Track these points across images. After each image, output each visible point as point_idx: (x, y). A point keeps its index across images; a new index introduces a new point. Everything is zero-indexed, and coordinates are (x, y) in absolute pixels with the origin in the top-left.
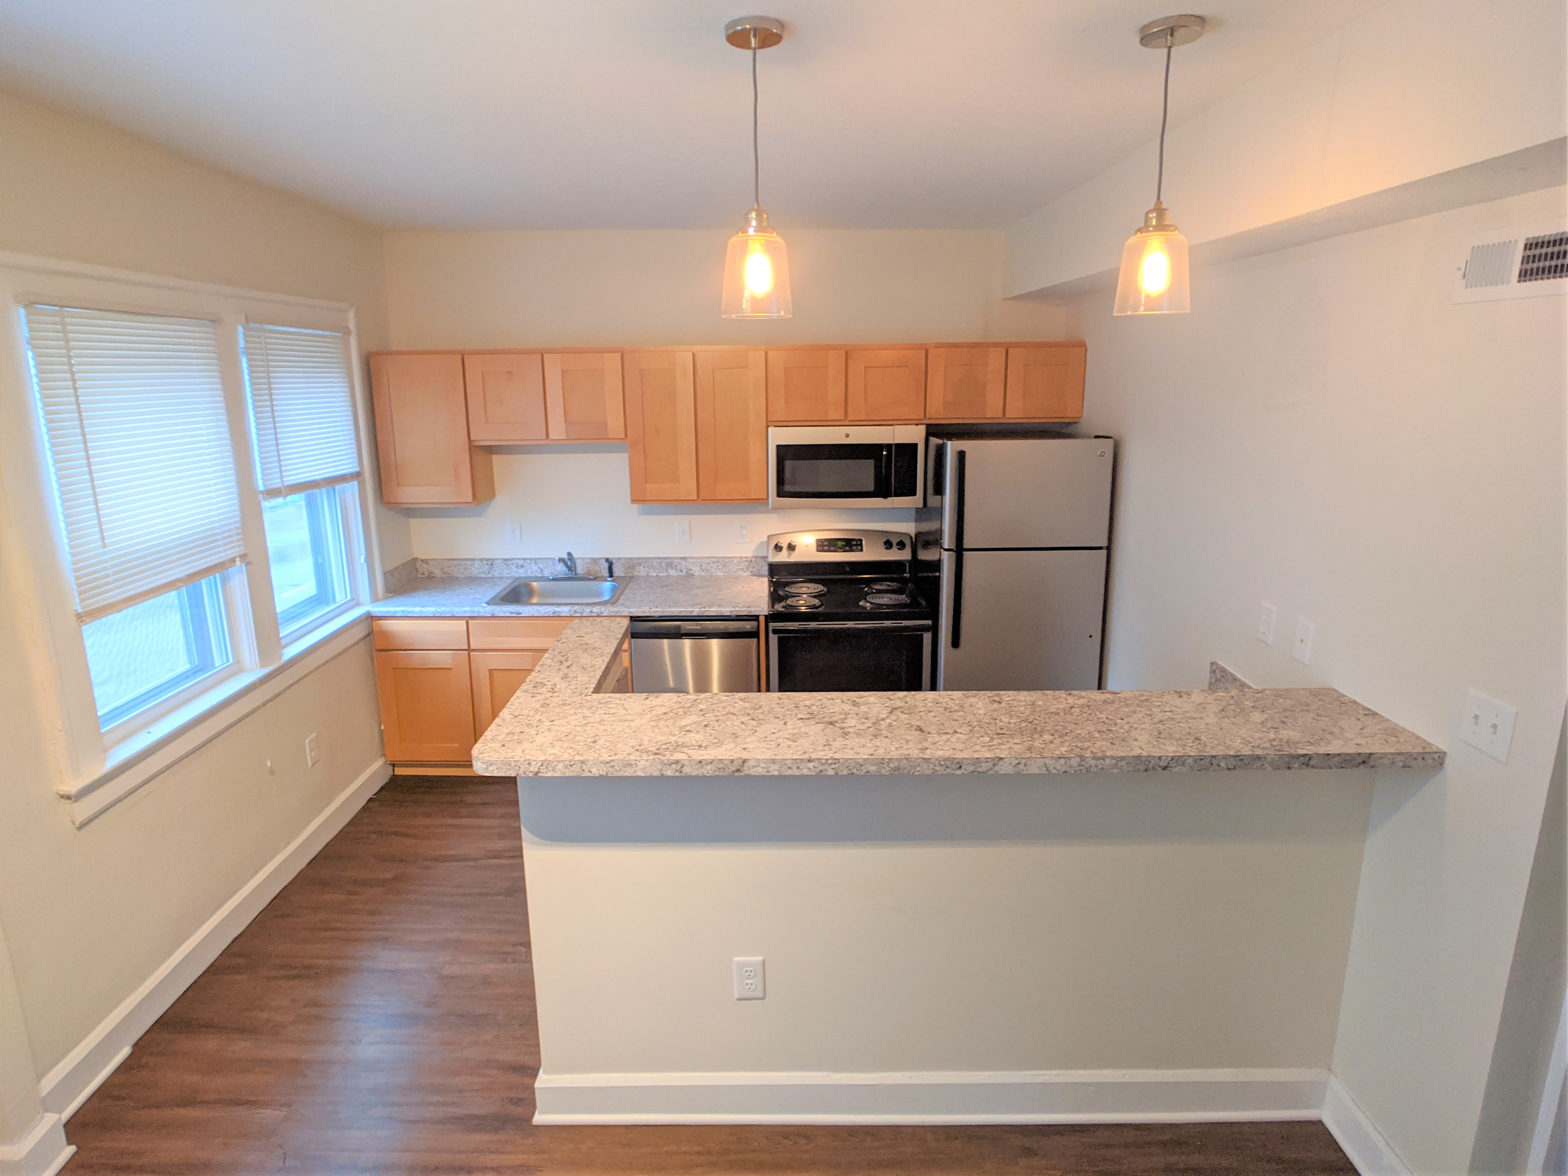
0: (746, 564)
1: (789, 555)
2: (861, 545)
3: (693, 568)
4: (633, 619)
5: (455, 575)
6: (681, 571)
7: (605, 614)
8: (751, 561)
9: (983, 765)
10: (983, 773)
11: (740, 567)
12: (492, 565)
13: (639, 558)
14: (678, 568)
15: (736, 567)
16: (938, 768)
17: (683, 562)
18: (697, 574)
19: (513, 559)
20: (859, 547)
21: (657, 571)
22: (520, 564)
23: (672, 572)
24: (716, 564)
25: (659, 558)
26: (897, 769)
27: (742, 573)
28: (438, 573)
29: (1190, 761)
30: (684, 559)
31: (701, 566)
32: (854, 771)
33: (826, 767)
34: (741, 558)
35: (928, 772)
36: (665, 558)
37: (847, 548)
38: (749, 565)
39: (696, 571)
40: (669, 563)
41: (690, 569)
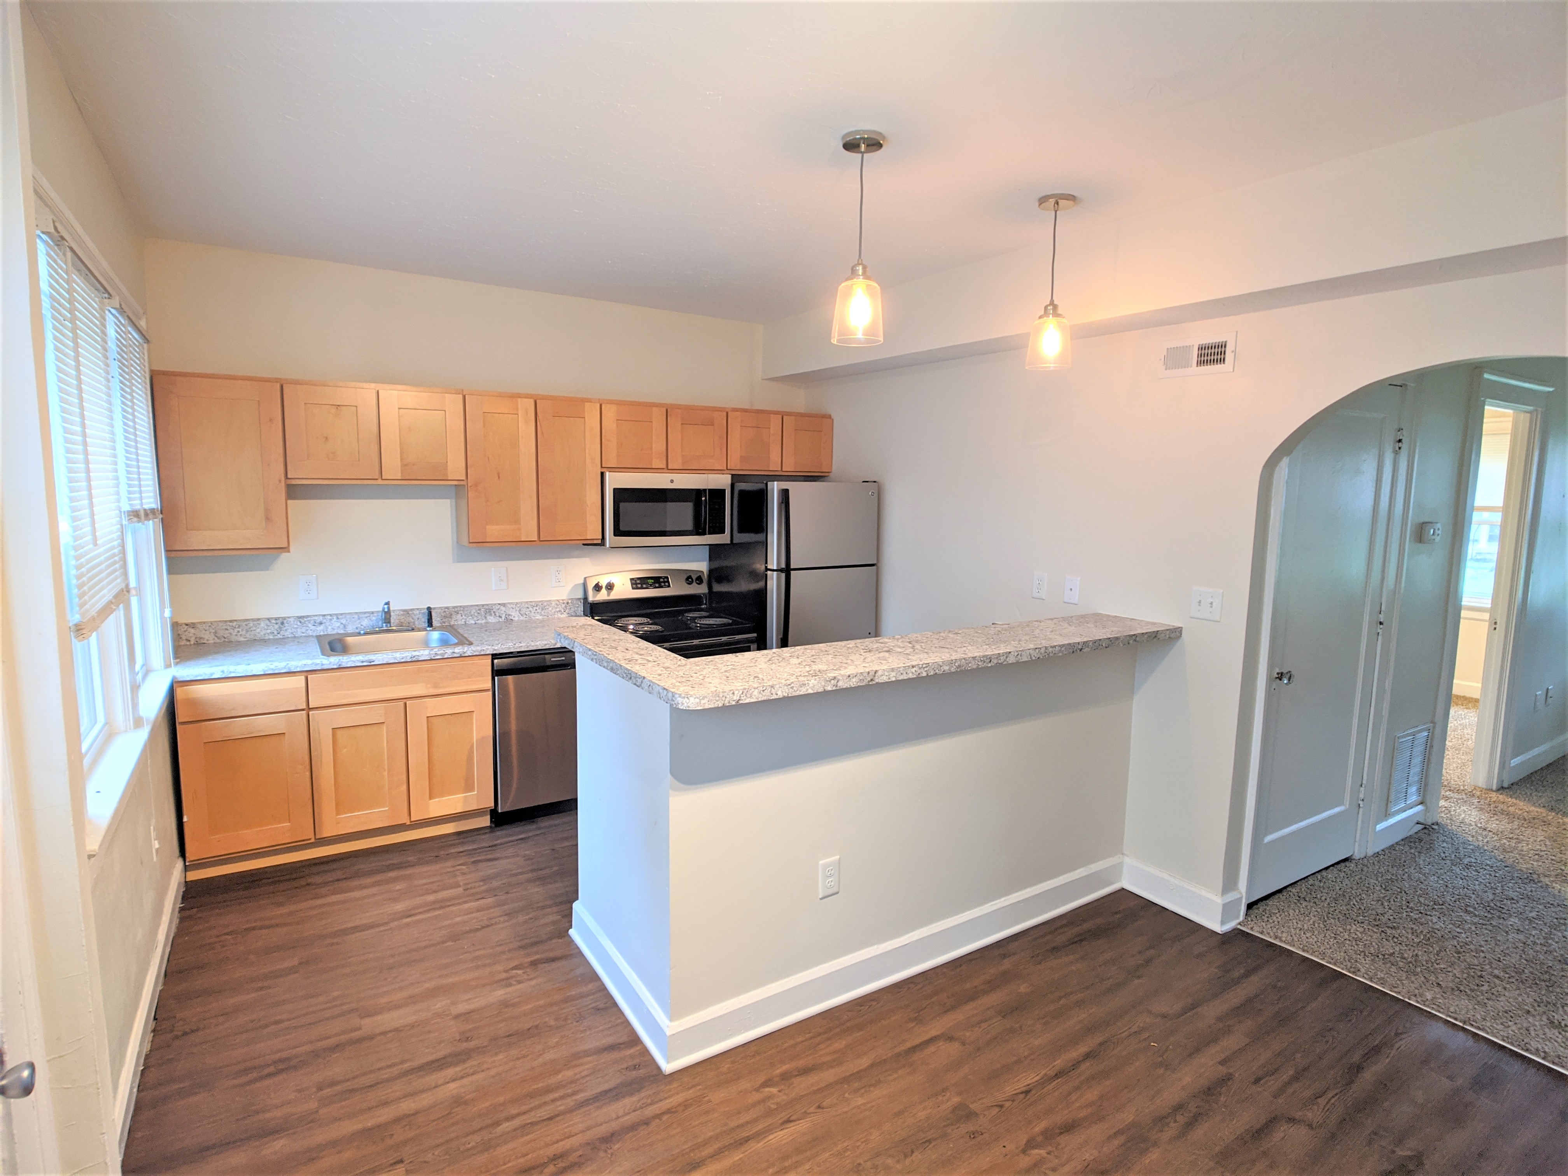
0: (563, 606)
1: (609, 595)
2: (668, 582)
3: (511, 613)
4: (495, 656)
5: (233, 638)
6: (500, 617)
7: (469, 653)
8: (568, 603)
9: (1002, 658)
10: (1002, 663)
11: (558, 609)
12: (282, 623)
13: (456, 607)
14: (497, 615)
15: (553, 611)
16: (980, 663)
17: (503, 608)
18: (516, 619)
19: (308, 616)
20: (667, 584)
21: (475, 619)
22: (318, 621)
23: (491, 619)
24: (535, 608)
25: (477, 605)
26: (960, 666)
27: (560, 615)
29: (1091, 644)
30: (504, 605)
31: (520, 610)
32: (937, 671)
33: (922, 670)
34: (558, 600)
35: (975, 667)
36: (483, 605)
37: (657, 585)
38: (566, 607)
39: (515, 616)
40: (488, 610)
41: (509, 615)
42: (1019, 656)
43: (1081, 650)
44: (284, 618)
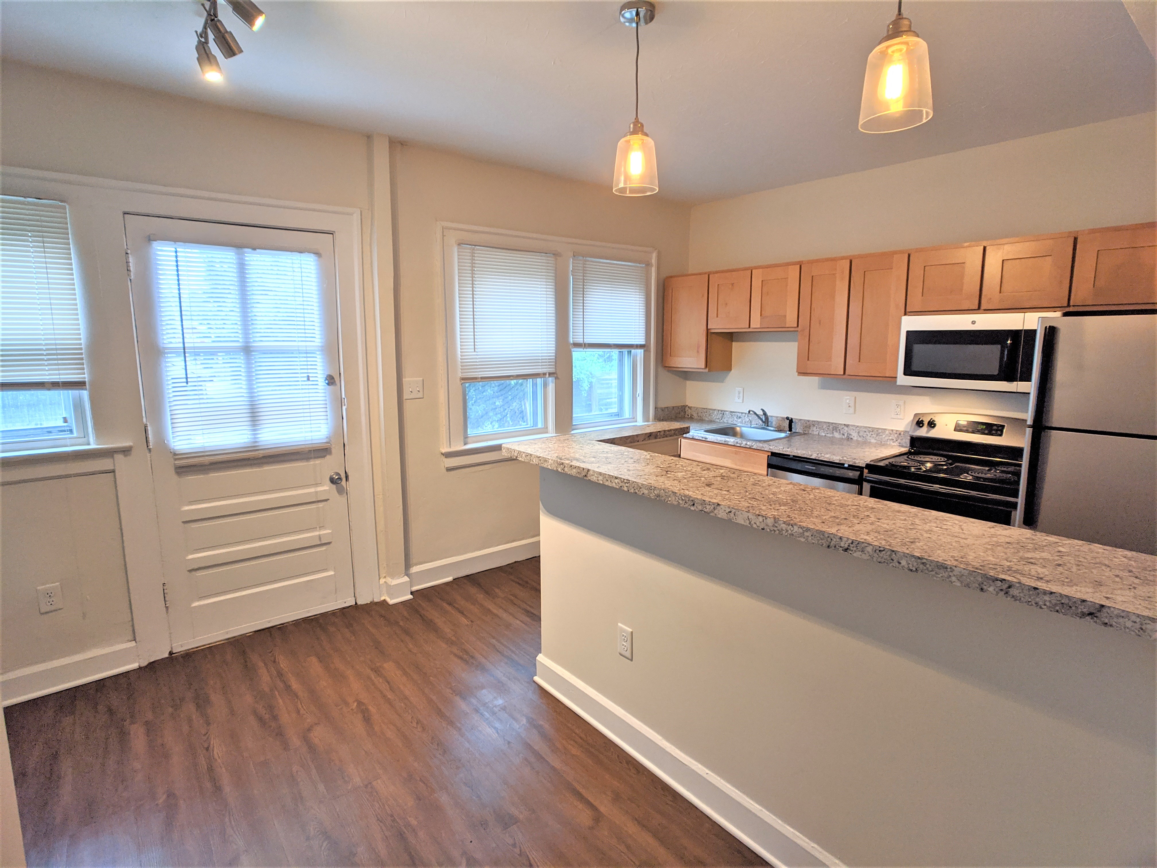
0: (896, 435)
1: (928, 432)
2: (1002, 432)
3: (852, 434)
4: (773, 454)
5: (704, 418)
6: (843, 435)
7: (754, 447)
8: (900, 434)
10: (708, 513)
11: (890, 438)
12: (723, 414)
13: (814, 421)
14: (842, 432)
15: (887, 438)
16: (681, 502)
17: (846, 428)
18: (855, 439)
19: (736, 412)
20: (999, 432)
21: (826, 432)
23: (837, 435)
24: (871, 433)
25: (829, 423)
26: (658, 496)
27: (891, 443)
28: (695, 415)
30: (847, 426)
31: (859, 432)
32: (637, 491)
33: (623, 484)
34: (892, 430)
35: (676, 503)
36: (832, 423)
37: (986, 432)
38: (898, 437)
39: (855, 435)
40: (835, 427)
41: (850, 435)
42: (732, 515)
43: (846, 550)
44: (725, 411)
